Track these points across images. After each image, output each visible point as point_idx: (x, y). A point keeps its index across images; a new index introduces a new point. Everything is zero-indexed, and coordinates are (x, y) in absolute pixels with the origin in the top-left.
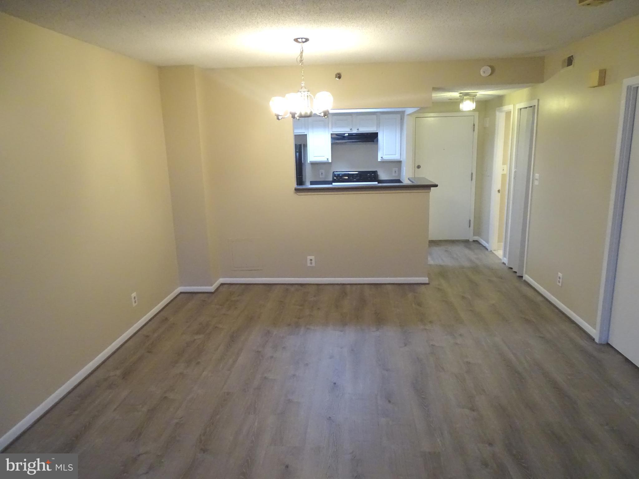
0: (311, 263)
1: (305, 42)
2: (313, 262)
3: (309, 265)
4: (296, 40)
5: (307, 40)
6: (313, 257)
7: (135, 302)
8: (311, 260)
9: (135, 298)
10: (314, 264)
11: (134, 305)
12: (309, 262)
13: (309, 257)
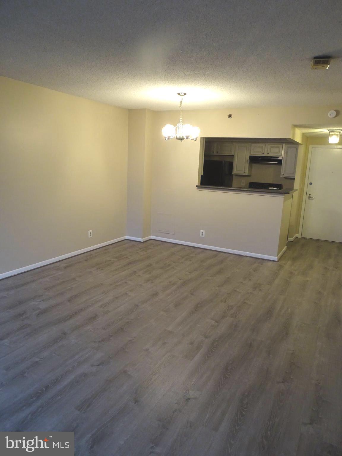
0: (202, 235)
1: (184, 95)
2: (204, 234)
3: (201, 236)
4: (179, 94)
5: (185, 94)
6: (204, 231)
7: (90, 235)
8: (202, 233)
9: (90, 233)
10: (204, 236)
11: (89, 237)
12: (201, 234)
13: (202, 231)
